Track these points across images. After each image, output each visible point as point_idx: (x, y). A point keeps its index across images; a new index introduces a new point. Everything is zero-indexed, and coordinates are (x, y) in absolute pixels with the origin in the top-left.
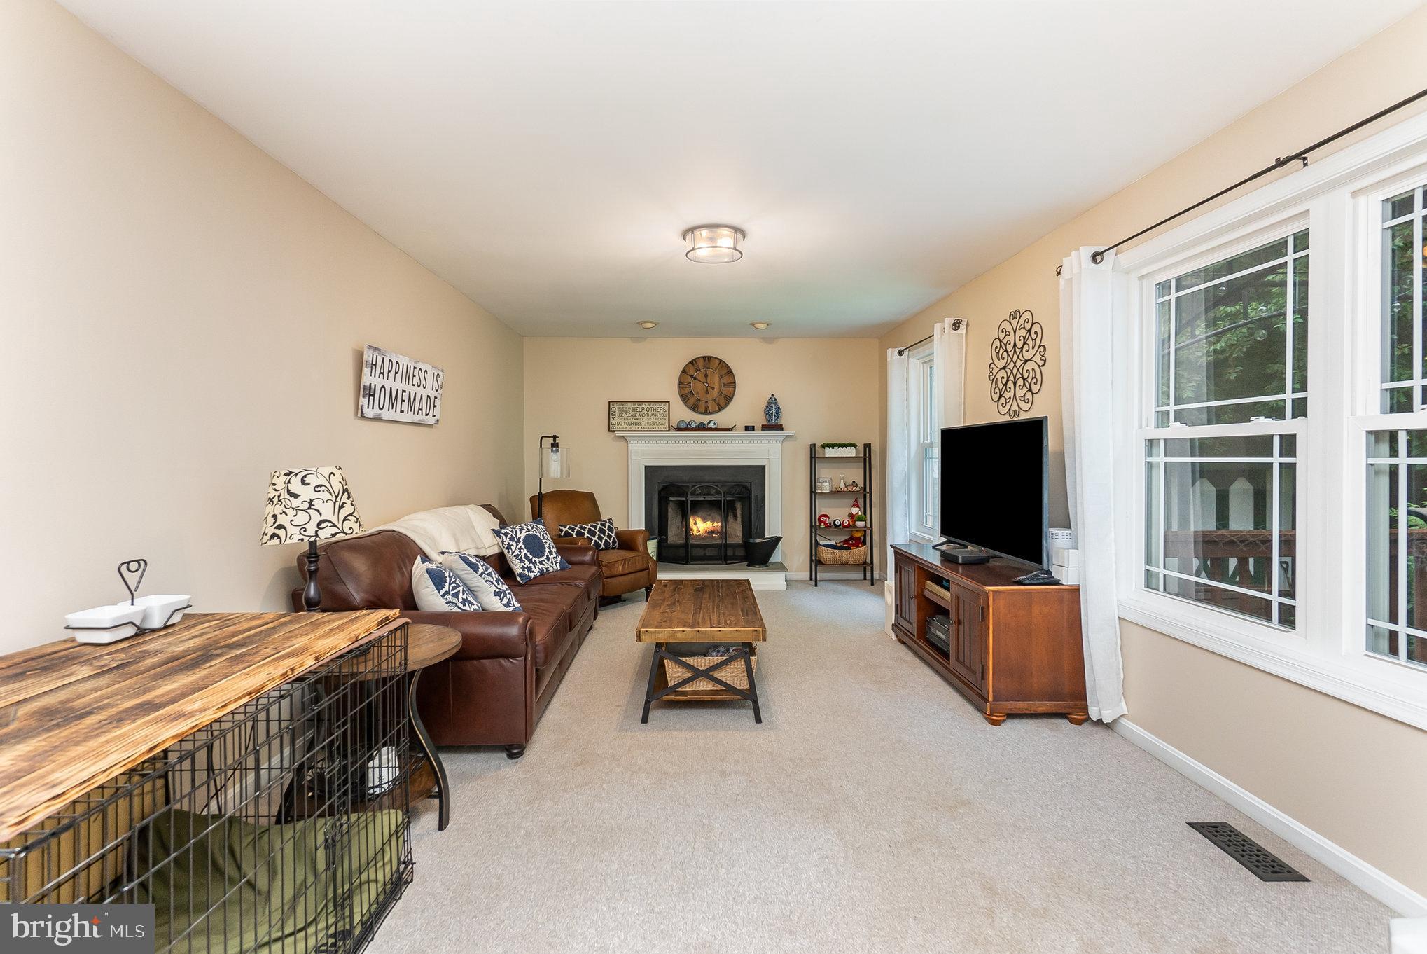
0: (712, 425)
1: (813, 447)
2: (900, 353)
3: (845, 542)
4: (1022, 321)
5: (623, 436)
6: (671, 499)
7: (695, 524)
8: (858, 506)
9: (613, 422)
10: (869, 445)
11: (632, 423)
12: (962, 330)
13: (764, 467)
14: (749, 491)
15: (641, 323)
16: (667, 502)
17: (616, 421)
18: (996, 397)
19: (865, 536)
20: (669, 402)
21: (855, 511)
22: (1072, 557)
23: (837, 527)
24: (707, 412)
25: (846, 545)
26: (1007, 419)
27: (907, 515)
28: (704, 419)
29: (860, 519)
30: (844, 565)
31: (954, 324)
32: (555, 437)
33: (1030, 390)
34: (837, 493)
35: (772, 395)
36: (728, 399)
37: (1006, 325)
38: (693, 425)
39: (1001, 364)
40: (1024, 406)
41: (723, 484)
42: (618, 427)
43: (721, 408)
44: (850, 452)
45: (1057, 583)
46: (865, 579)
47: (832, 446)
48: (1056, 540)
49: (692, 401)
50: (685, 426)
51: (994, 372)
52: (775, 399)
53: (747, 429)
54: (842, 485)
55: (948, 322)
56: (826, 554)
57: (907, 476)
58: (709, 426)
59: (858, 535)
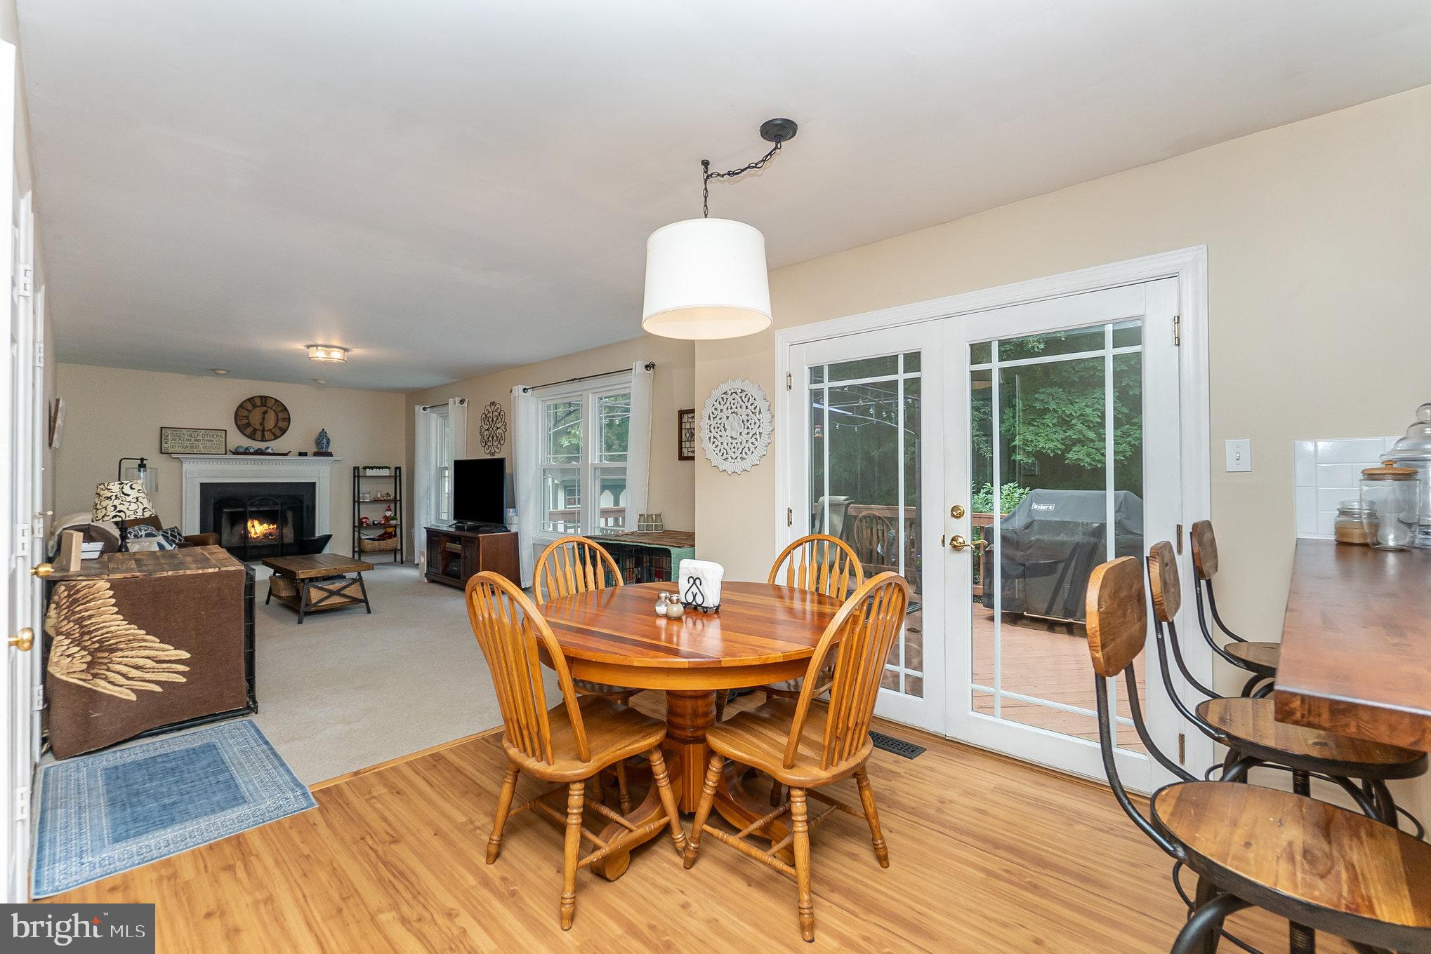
0: (269, 451)
1: (356, 469)
2: (424, 409)
3: (380, 536)
4: (496, 408)
5: (178, 458)
6: (225, 510)
7: (253, 526)
8: (390, 510)
9: (166, 446)
10: (400, 468)
11: (187, 447)
12: (465, 405)
13: (314, 484)
14: (301, 502)
15: (214, 370)
16: (222, 512)
17: (169, 445)
18: (484, 444)
19: (395, 531)
20: (226, 431)
21: (388, 514)
22: (515, 520)
23: (375, 526)
24: (263, 439)
25: (382, 538)
26: (489, 457)
27: (428, 513)
28: (262, 445)
29: (394, 519)
30: (382, 552)
31: (461, 401)
32: (142, 460)
33: (499, 443)
34: (376, 501)
35: (323, 430)
36: (284, 431)
37: (488, 407)
38: (252, 450)
39: (486, 427)
40: (497, 451)
41: (278, 497)
42: (171, 450)
43: (276, 437)
44: (386, 472)
45: (509, 531)
46: (395, 560)
47: (372, 468)
48: (510, 513)
49: (249, 430)
50: (244, 450)
51: (483, 431)
52: (326, 433)
53: (301, 454)
54: (379, 496)
55: (457, 399)
56: (368, 545)
57: (428, 489)
58: (267, 451)
59: (390, 530)
